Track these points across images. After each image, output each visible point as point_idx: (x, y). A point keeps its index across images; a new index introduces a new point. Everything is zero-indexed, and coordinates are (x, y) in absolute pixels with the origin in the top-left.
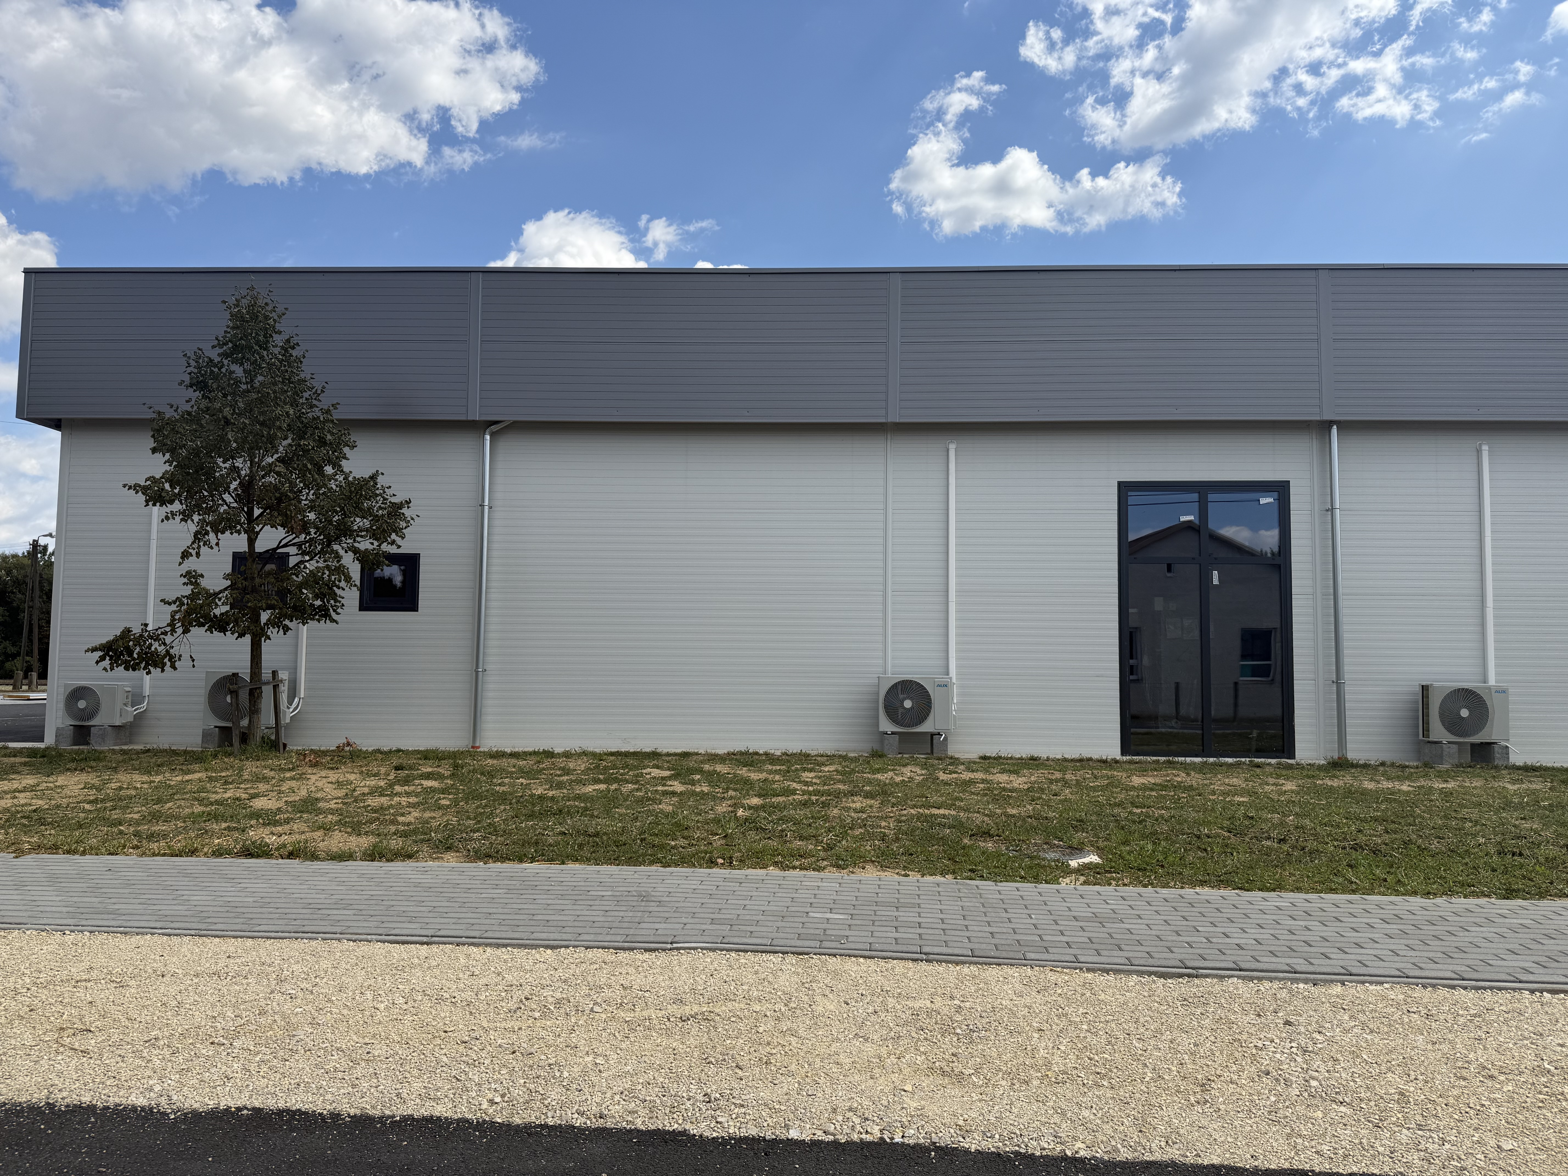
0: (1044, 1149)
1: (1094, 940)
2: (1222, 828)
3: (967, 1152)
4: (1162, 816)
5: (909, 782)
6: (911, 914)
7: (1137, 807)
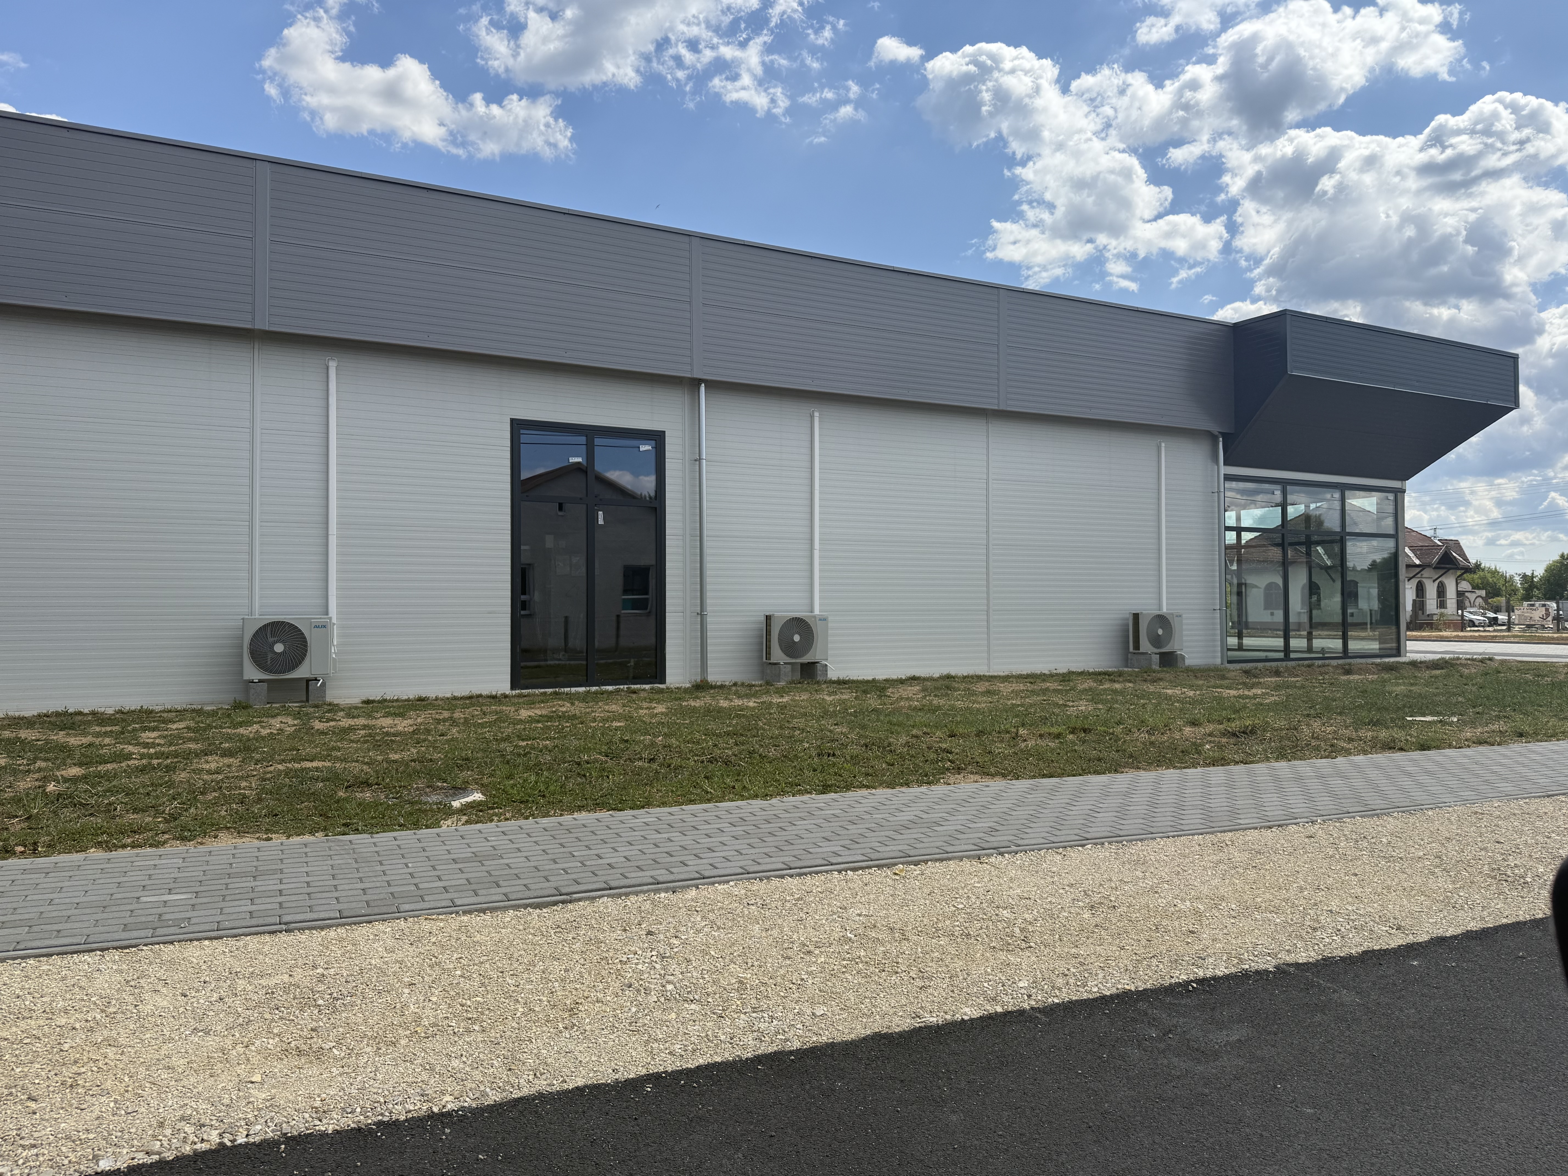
0: (410, 1111)
1: (472, 881)
2: (600, 754)
3: (323, 1135)
4: (546, 747)
5: (278, 734)
6: (271, 882)
7: (523, 740)
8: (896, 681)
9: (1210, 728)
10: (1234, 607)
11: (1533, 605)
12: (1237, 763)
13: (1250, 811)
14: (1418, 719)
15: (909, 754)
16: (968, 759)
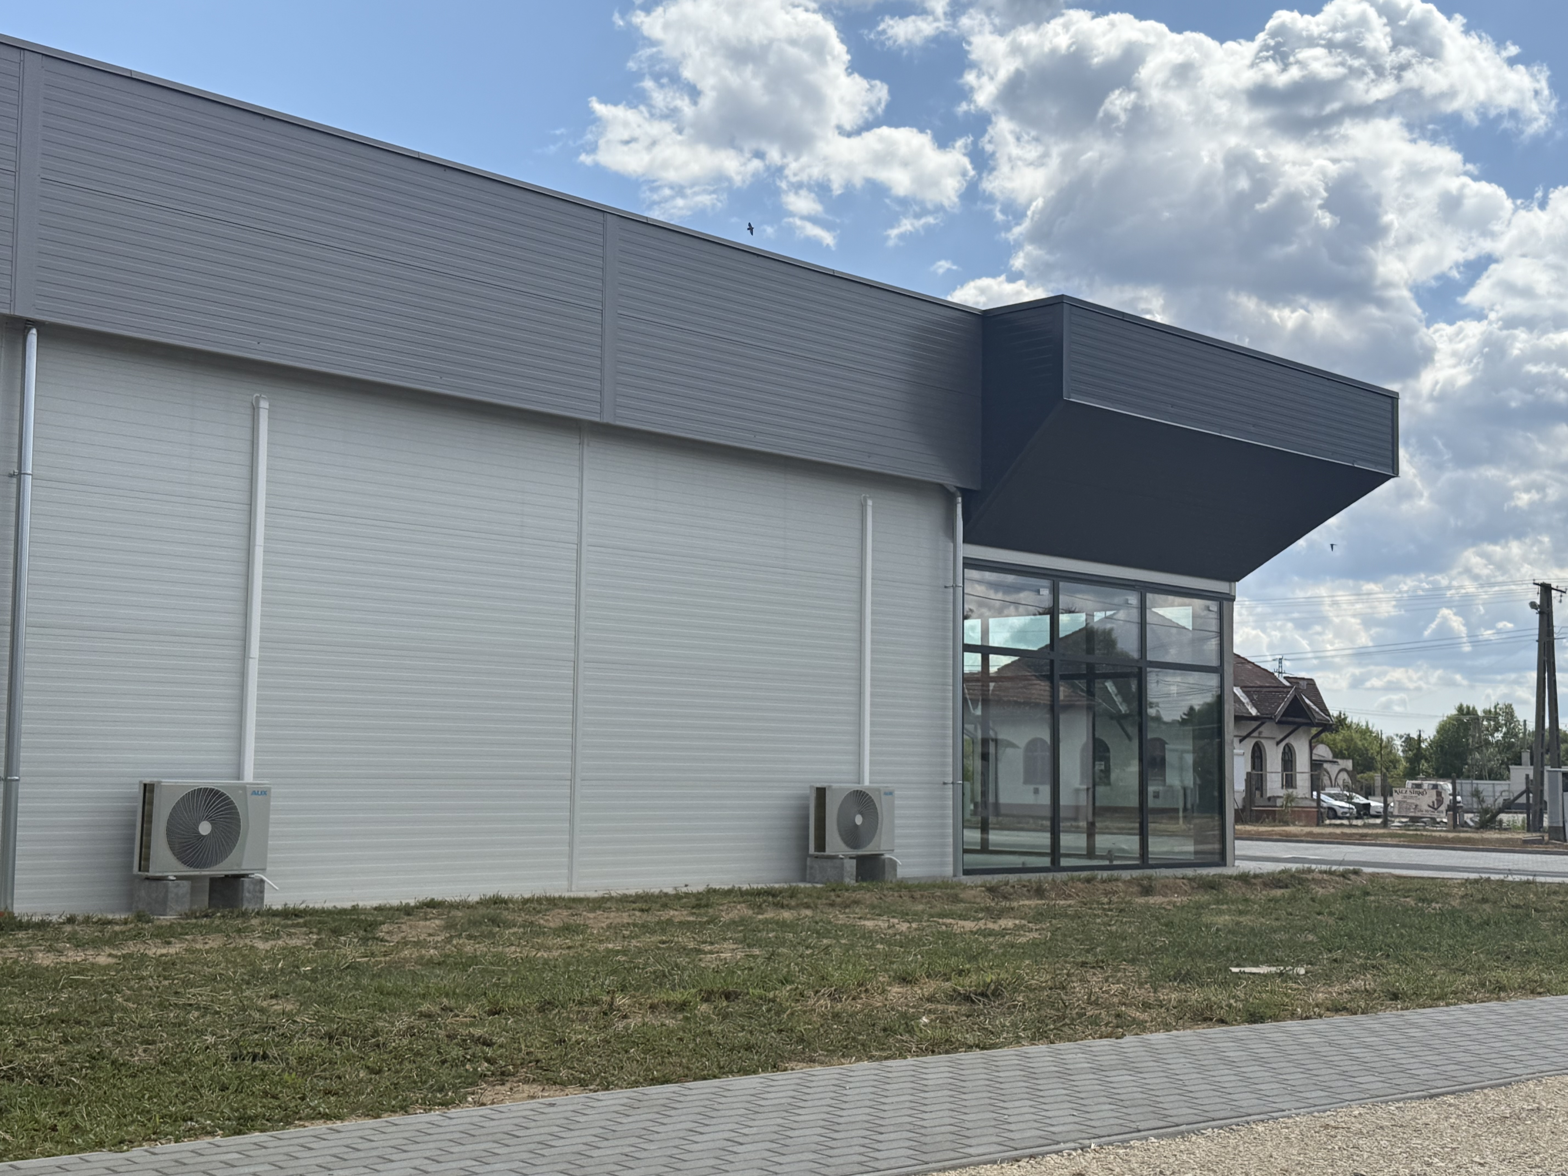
8: (398, 909)
9: (930, 987)
10: (978, 778)
11: (1419, 786)
12: (970, 1048)
13: (985, 1131)
14: (1248, 970)
15: (411, 1050)
16: (521, 1055)
